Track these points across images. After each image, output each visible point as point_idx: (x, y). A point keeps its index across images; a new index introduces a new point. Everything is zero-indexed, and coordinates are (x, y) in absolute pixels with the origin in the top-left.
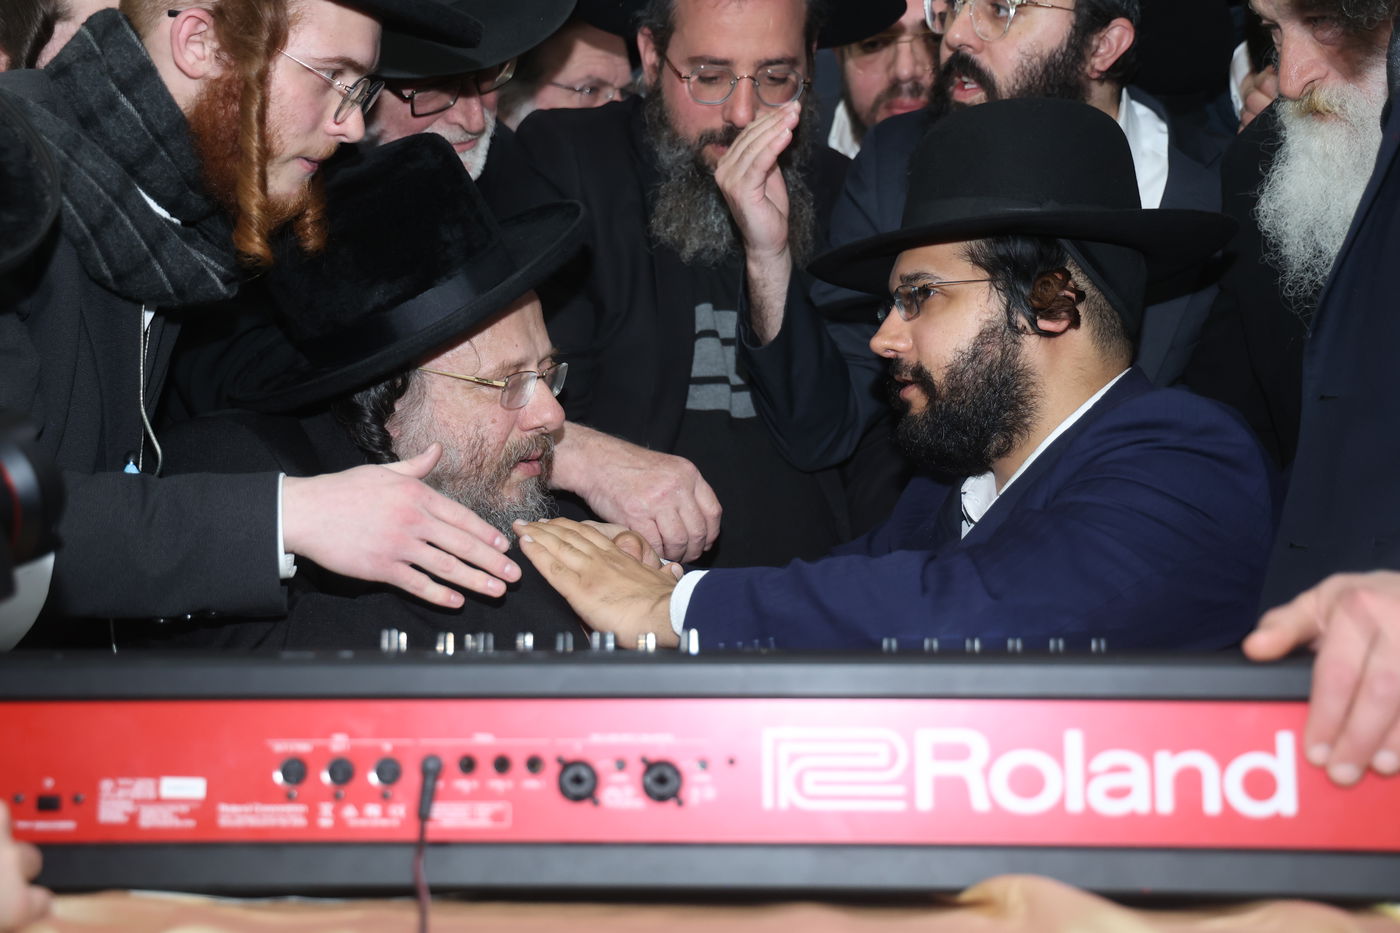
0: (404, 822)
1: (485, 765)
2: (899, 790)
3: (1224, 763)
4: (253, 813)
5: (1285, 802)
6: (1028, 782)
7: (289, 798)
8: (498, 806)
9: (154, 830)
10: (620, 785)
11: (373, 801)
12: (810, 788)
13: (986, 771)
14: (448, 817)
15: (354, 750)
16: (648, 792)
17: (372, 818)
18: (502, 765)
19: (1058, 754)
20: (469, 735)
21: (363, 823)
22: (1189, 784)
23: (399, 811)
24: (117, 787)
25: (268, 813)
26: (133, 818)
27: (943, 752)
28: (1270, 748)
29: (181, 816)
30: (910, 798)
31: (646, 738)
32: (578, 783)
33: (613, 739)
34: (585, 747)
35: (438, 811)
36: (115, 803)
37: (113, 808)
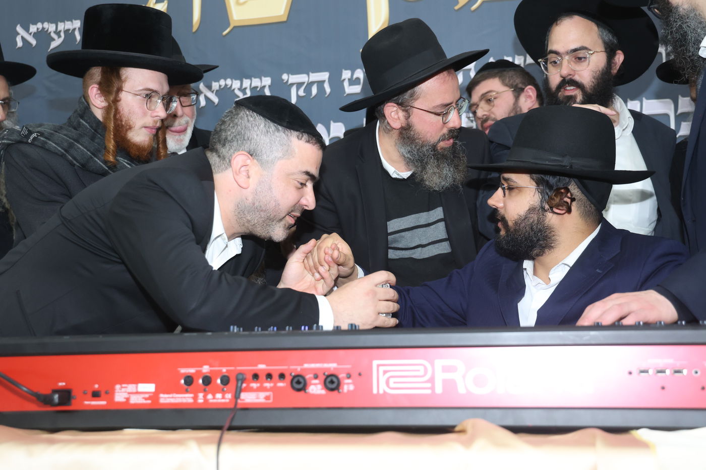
0: (230, 400)
1: (262, 377)
2: (428, 385)
4: (173, 398)
6: (480, 381)
7: (186, 392)
8: (267, 394)
9: (135, 404)
10: (315, 384)
11: (219, 393)
12: (392, 385)
13: (464, 377)
14: (248, 398)
15: (211, 371)
16: (325, 386)
17: (218, 399)
18: (269, 376)
20: (256, 365)
21: (215, 401)
23: (229, 396)
24: (122, 387)
25: (179, 398)
26: (128, 399)
27: (446, 369)
29: (146, 399)
30: (433, 388)
31: (326, 365)
32: (299, 383)
33: (313, 366)
34: (301, 369)
35: (243, 395)
36: (121, 394)
37: (120, 396)
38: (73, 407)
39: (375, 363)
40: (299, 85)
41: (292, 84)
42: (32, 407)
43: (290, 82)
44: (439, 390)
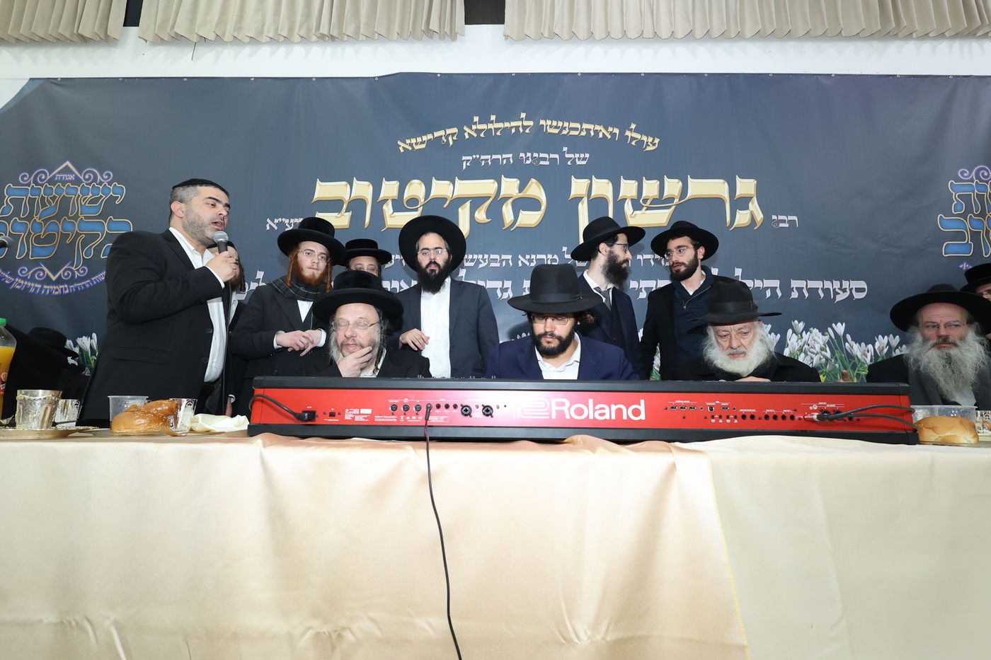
0: (422, 421)
1: (443, 406)
2: (548, 414)
3: (627, 408)
4: (383, 418)
5: (642, 417)
6: (579, 412)
7: (393, 414)
8: (446, 417)
9: (358, 422)
10: (477, 412)
11: (414, 416)
12: (525, 413)
13: (569, 409)
14: (433, 419)
15: (409, 402)
16: (483, 413)
17: (413, 419)
19: (587, 406)
20: (439, 399)
21: (411, 421)
22: (619, 411)
23: (421, 418)
24: (350, 410)
25: (387, 418)
26: (353, 418)
27: (558, 404)
28: (640, 405)
29: (365, 418)
30: (550, 415)
31: (484, 400)
32: (466, 411)
33: (475, 400)
34: (468, 402)
35: (431, 418)
36: (349, 414)
37: (348, 417)
38: (317, 422)
42: (289, 421)
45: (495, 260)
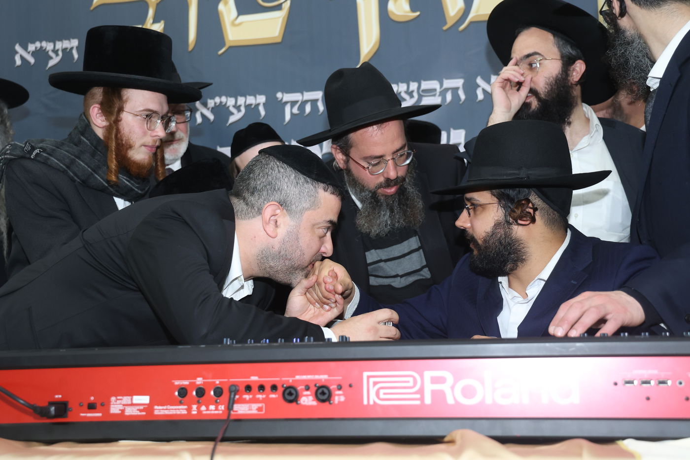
0: (223, 411)
1: (255, 388)
2: (418, 396)
4: (167, 409)
6: (468, 392)
7: (181, 403)
8: (260, 405)
9: (130, 416)
10: (307, 396)
11: (212, 405)
12: (382, 396)
13: (453, 388)
14: (241, 409)
15: (205, 383)
16: (317, 397)
17: (211, 410)
18: (262, 388)
19: (482, 381)
20: (249, 378)
21: (208, 412)
23: (222, 407)
24: (117, 399)
25: (172, 409)
26: (123, 411)
27: (434, 380)
29: (140, 411)
30: (422, 399)
31: (317, 377)
32: (291, 395)
33: (304, 377)
34: (293, 380)
35: (236, 407)
36: (116, 406)
37: (115, 408)
38: (71, 418)
39: (366, 374)
40: (293, 103)
41: (286, 103)
42: (29, 419)
43: (285, 100)
44: (428, 400)
45: (431, 92)
